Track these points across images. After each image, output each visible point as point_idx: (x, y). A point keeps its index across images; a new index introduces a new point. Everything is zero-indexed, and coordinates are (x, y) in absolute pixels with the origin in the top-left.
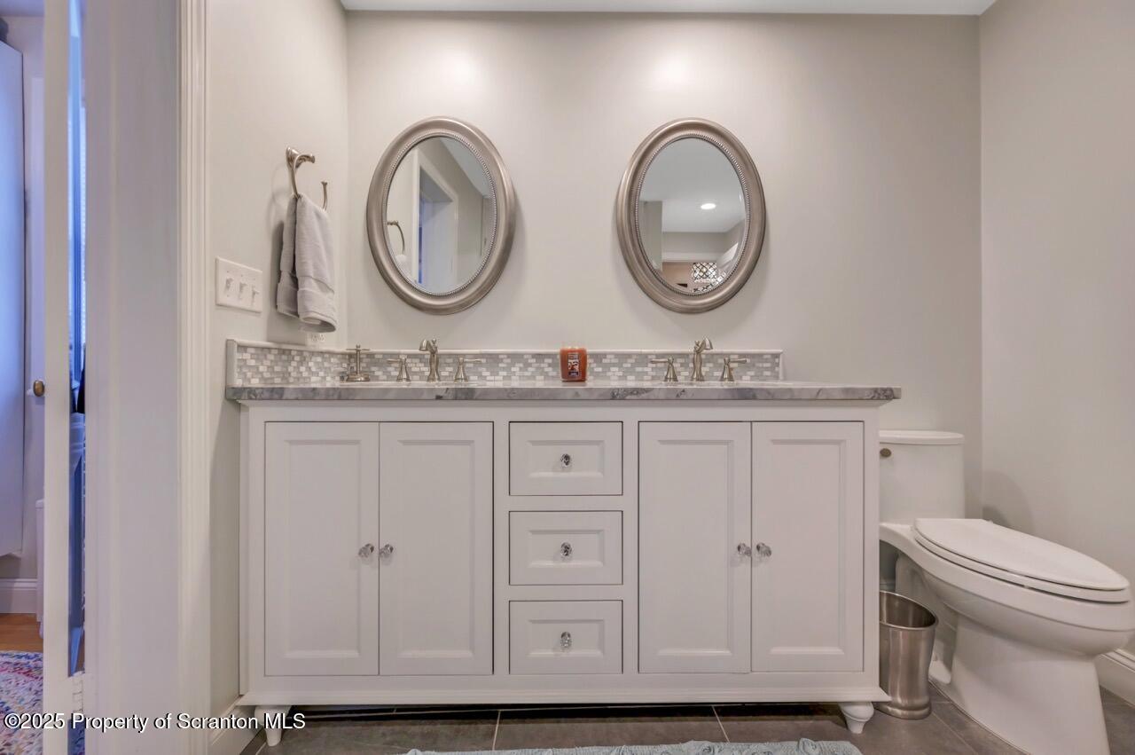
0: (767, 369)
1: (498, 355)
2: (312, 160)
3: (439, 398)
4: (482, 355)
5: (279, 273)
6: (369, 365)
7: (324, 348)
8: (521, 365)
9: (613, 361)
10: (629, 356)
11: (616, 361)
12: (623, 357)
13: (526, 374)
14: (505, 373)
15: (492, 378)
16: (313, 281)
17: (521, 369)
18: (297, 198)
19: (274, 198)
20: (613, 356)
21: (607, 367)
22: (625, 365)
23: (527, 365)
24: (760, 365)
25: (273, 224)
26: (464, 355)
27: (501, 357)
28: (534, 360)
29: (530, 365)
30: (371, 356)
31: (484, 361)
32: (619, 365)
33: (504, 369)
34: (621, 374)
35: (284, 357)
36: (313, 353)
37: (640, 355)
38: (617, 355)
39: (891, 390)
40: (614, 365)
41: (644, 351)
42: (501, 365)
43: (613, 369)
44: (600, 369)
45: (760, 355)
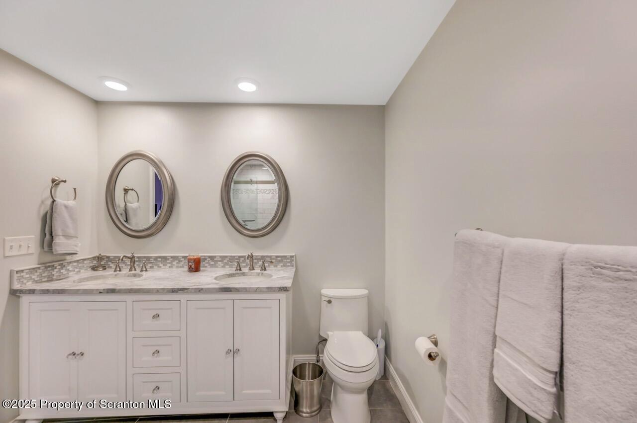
0: (289, 262)
1: (167, 257)
2: (65, 181)
3: (100, 293)
4: (160, 257)
5: (45, 234)
6: (107, 261)
7: (78, 259)
8: (177, 261)
9: (219, 259)
10: (226, 257)
11: (220, 259)
12: (223, 258)
13: (180, 265)
14: (170, 265)
15: (164, 267)
16: (61, 237)
17: (177, 263)
18: (54, 201)
19: (43, 202)
20: (218, 257)
21: (217, 261)
22: (225, 261)
23: (180, 261)
24: (285, 260)
25: (42, 213)
26: (151, 257)
27: (168, 257)
28: (183, 259)
29: (182, 261)
30: (108, 257)
31: (160, 259)
32: (221, 261)
33: (169, 263)
34: (223, 265)
35: (49, 269)
36: (70, 262)
37: (231, 256)
38: (221, 257)
39: (286, 287)
40: (220, 261)
41: (233, 255)
42: (168, 261)
43: (219, 263)
44: (213, 263)
45: (285, 257)
